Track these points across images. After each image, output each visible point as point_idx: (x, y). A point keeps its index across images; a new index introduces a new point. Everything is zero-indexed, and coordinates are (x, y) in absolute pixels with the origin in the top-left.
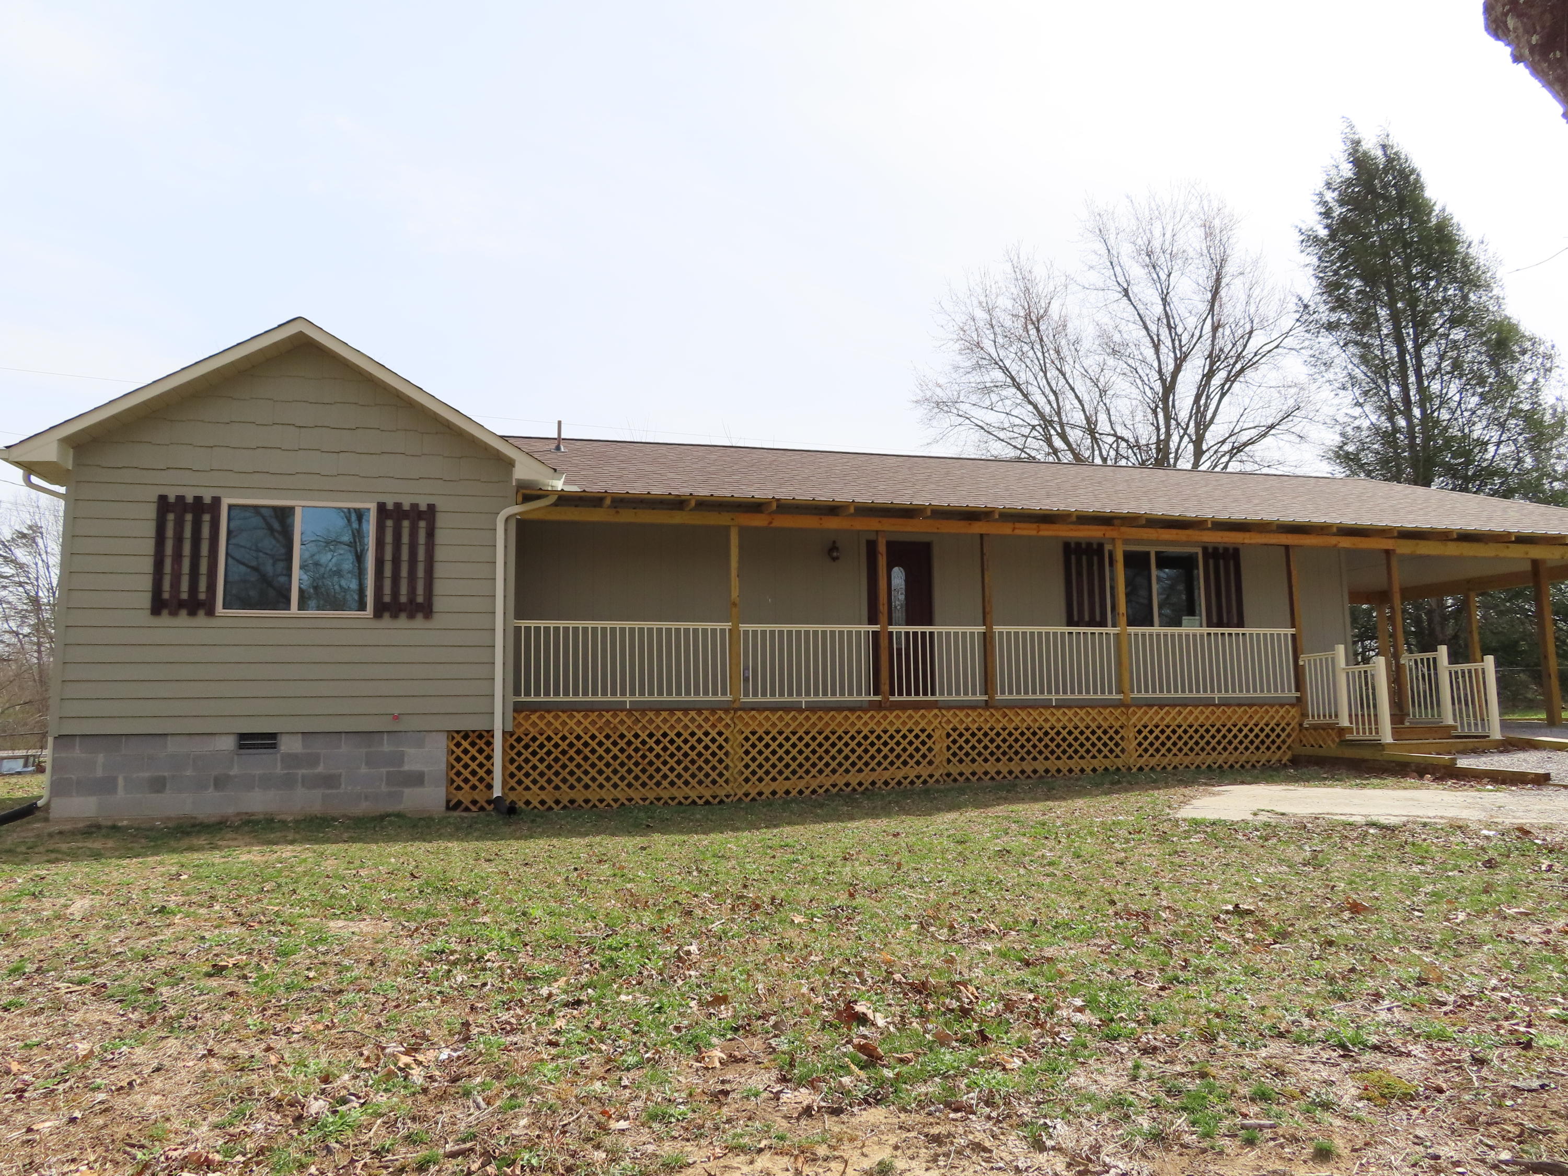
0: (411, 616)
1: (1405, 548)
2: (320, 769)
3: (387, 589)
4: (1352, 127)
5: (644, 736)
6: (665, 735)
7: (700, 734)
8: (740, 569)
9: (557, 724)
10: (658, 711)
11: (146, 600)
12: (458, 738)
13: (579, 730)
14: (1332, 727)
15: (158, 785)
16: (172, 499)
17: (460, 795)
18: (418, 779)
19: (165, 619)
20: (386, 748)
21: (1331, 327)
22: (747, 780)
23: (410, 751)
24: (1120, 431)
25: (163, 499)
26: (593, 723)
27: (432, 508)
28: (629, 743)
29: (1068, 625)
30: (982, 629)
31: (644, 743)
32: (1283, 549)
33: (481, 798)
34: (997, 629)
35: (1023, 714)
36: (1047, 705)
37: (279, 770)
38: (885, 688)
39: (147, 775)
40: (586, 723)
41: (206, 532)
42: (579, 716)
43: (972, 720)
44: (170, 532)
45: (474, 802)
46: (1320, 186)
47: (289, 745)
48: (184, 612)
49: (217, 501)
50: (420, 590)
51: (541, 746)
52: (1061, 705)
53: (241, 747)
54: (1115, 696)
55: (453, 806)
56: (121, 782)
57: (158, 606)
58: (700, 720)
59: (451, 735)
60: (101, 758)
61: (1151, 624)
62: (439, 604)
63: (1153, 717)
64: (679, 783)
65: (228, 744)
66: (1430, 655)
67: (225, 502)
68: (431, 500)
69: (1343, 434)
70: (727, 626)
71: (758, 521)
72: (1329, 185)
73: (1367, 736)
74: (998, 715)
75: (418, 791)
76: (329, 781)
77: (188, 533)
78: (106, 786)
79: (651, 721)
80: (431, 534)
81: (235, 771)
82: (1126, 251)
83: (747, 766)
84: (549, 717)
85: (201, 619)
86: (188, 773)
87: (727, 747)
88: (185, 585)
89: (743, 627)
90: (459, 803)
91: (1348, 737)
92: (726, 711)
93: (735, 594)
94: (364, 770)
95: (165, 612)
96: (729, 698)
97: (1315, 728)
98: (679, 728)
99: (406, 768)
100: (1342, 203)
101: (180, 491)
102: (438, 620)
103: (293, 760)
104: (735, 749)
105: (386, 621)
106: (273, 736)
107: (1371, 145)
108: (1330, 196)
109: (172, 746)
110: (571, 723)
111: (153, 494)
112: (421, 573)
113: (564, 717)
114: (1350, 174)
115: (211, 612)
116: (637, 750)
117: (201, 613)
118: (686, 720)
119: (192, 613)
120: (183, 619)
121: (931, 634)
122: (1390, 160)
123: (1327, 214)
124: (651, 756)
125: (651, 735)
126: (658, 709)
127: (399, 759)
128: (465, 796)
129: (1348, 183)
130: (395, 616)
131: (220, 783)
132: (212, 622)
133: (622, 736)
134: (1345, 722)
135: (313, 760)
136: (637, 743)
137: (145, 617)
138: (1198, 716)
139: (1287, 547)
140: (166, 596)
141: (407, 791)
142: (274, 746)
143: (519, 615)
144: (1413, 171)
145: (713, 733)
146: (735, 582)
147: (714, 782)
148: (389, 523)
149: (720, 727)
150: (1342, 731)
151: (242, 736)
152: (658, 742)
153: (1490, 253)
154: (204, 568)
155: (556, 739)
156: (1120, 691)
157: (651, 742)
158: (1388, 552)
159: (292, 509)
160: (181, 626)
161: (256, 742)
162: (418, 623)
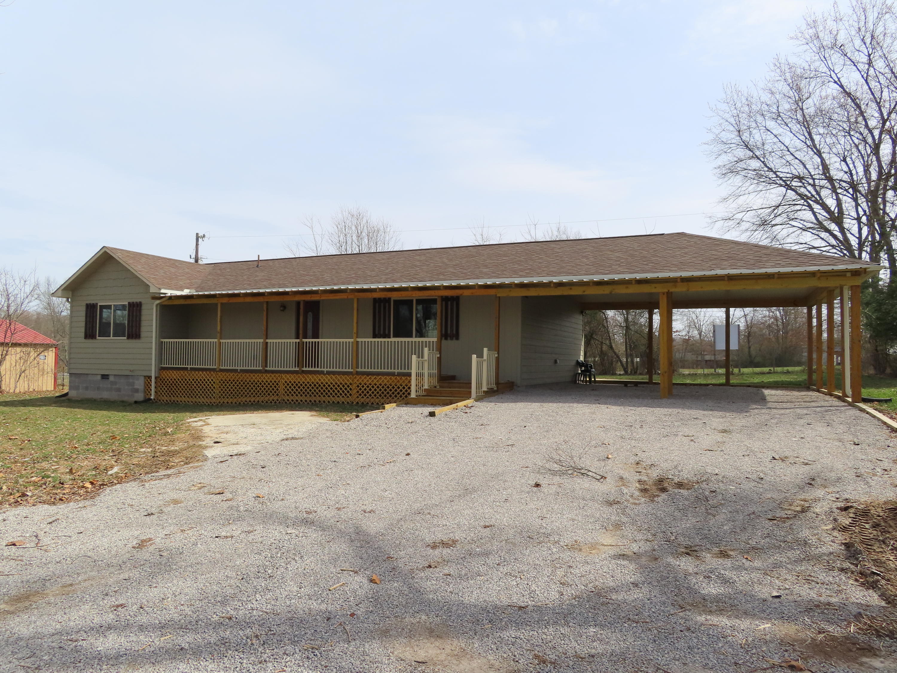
0: (135, 339)
2: (117, 386)
3: (130, 330)
5: (191, 380)
6: (197, 380)
7: (206, 380)
9: (170, 375)
10: (195, 371)
11: (84, 334)
12: (145, 378)
13: (175, 377)
15: (87, 388)
16: (89, 304)
17: (145, 397)
18: (137, 391)
19: (87, 340)
20: (131, 381)
22: (220, 397)
23: (136, 382)
25: (87, 304)
26: (179, 375)
27: (141, 303)
29: (373, 338)
30: (298, 341)
31: (191, 382)
34: (304, 340)
36: (321, 373)
37: (109, 386)
38: (264, 364)
39: (85, 385)
40: (177, 374)
41: (95, 314)
42: (175, 372)
43: (292, 379)
44: (88, 314)
47: (111, 378)
48: (90, 338)
49: (97, 304)
50: (138, 330)
51: (166, 382)
53: (102, 378)
54: (350, 370)
57: (86, 337)
59: (143, 377)
60: (77, 380)
61: (411, 336)
62: (142, 334)
63: (366, 380)
64: (201, 397)
65: (99, 377)
67: (99, 304)
68: (140, 300)
70: (216, 340)
74: (301, 377)
75: (138, 394)
76: (119, 390)
77: (91, 314)
79: (193, 375)
80: (140, 311)
81: (101, 386)
83: (220, 392)
84: (168, 372)
85: (94, 340)
86: (92, 385)
87: (214, 385)
88: (91, 330)
89: (222, 341)
90: (145, 400)
92: (214, 372)
93: (219, 328)
94: (126, 387)
96: (216, 367)
98: (201, 377)
99: (135, 387)
101: (90, 302)
102: (143, 340)
103: (112, 383)
104: (216, 385)
105: (130, 340)
106: (108, 375)
109: (89, 378)
110: (173, 375)
111: (85, 303)
112: (137, 325)
113: (171, 372)
115: (96, 338)
116: (189, 384)
117: (94, 338)
118: (203, 375)
119: (92, 338)
120: (90, 340)
121: (318, 342)
124: (193, 387)
125: (193, 380)
127: (134, 384)
130: (131, 338)
131: (98, 388)
132: (96, 341)
133: (186, 380)
135: (116, 383)
137: (83, 340)
140: (87, 333)
141: (136, 394)
142: (108, 379)
143: (162, 338)
145: (210, 380)
146: (219, 324)
147: (210, 397)
148: (131, 309)
149: (212, 378)
151: (102, 375)
154: (94, 325)
155: (170, 380)
156: (353, 368)
159: (111, 305)
160: (90, 343)
161: (105, 377)
162: (137, 341)
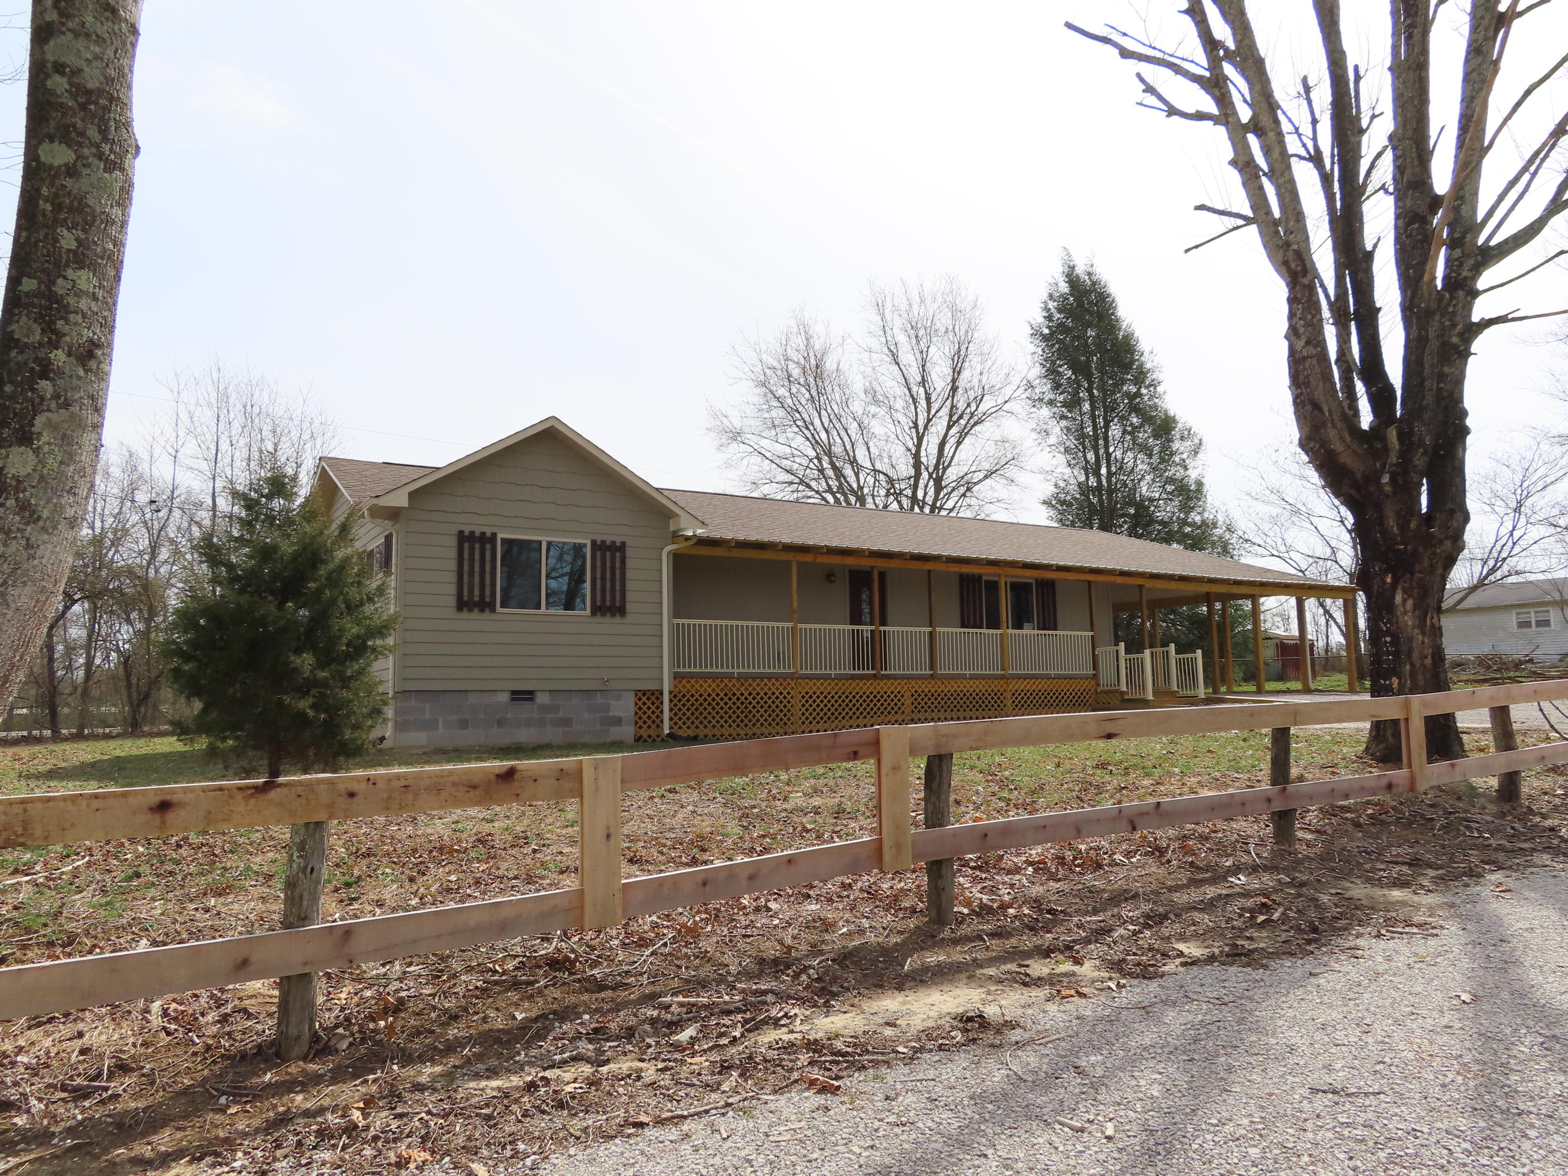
0: (613, 615)
1: (1149, 584)
2: (560, 715)
3: (598, 598)
4: (1069, 255)
5: (746, 694)
6: (758, 694)
7: (777, 693)
8: (798, 588)
9: (697, 686)
10: (754, 679)
11: (452, 601)
12: (640, 695)
13: (710, 690)
14: (1117, 691)
15: (464, 724)
16: (467, 533)
17: (642, 732)
18: (618, 721)
19: (465, 615)
20: (599, 701)
21: (1051, 403)
22: (803, 723)
23: (613, 703)
24: (878, 466)
25: (461, 533)
26: (718, 686)
27: (623, 544)
28: (738, 699)
29: (962, 627)
30: (930, 629)
31: (746, 699)
32: (1086, 585)
33: (653, 732)
34: (938, 629)
35: (952, 683)
36: (964, 677)
37: (536, 715)
38: (878, 665)
39: (456, 717)
40: (714, 685)
41: (488, 556)
42: (710, 681)
43: (926, 686)
44: (466, 556)
45: (650, 736)
46: (1045, 296)
47: (542, 699)
48: (476, 610)
49: (494, 535)
50: (618, 598)
51: (688, 700)
52: (973, 677)
53: (513, 699)
54: (1000, 672)
55: (638, 739)
56: (440, 722)
57: (461, 605)
58: (777, 684)
59: (637, 692)
60: (428, 706)
62: (629, 607)
63: (1020, 685)
64: (766, 724)
65: (504, 697)
66: (1165, 649)
67: (500, 536)
68: (623, 539)
69: (1056, 485)
70: (790, 625)
71: (808, 558)
72: (1051, 297)
73: (1138, 697)
74: (939, 683)
75: (618, 728)
76: (566, 722)
77: (477, 556)
78: (430, 725)
79: (750, 685)
80: (623, 562)
81: (509, 716)
82: (897, 324)
83: (803, 714)
84: (693, 682)
85: (487, 615)
86: (482, 717)
87: (792, 701)
88: (477, 592)
89: (800, 626)
90: (641, 737)
91: (1126, 697)
92: (792, 679)
93: (795, 604)
94: (587, 715)
95: (465, 609)
96: (792, 671)
97: (1106, 692)
98: (766, 689)
99: (611, 714)
100: (1059, 311)
101: (473, 528)
102: (629, 618)
103: (544, 708)
104: (796, 702)
105: (598, 619)
106: (531, 692)
107: (1080, 270)
108: (1051, 305)
109: (472, 699)
110: (706, 686)
111: (454, 530)
112: (618, 587)
113: (701, 681)
114: (1067, 290)
115: (493, 610)
116: (742, 703)
117: (487, 610)
118: (770, 684)
119: (482, 610)
120: (476, 614)
122: (1094, 284)
123: (1049, 318)
124: (750, 707)
125: (750, 694)
126: (754, 677)
127: (607, 708)
128: (644, 732)
129: (1064, 297)
130: (603, 615)
131: (501, 723)
132: (494, 616)
133: (734, 694)
134: (1124, 688)
135: (556, 709)
136: (743, 698)
137: (452, 612)
138: (1043, 685)
139: (1089, 582)
140: (465, 598)
141: (612, 729)
142: (532, 699)
143: (676, 616)
144: (1109, 296)
145: (785, 693)
146: (795, 597)
147: (785, 724)
148: (598, 553)
149: (789, 689)
150: (1123, 693)
151: (514, 692)
152: (754, 698)
153: (1156, 361)
154: (488, 581)
155: (697, 696)
156: (1003, 669)
157: (750, 698)
158: (1140, 586)
159: (540, 542)
160: (474, 620)
161: (522, 696)
162: (617, 619)
